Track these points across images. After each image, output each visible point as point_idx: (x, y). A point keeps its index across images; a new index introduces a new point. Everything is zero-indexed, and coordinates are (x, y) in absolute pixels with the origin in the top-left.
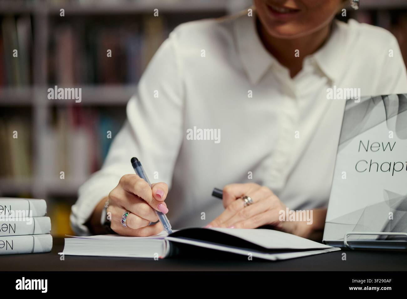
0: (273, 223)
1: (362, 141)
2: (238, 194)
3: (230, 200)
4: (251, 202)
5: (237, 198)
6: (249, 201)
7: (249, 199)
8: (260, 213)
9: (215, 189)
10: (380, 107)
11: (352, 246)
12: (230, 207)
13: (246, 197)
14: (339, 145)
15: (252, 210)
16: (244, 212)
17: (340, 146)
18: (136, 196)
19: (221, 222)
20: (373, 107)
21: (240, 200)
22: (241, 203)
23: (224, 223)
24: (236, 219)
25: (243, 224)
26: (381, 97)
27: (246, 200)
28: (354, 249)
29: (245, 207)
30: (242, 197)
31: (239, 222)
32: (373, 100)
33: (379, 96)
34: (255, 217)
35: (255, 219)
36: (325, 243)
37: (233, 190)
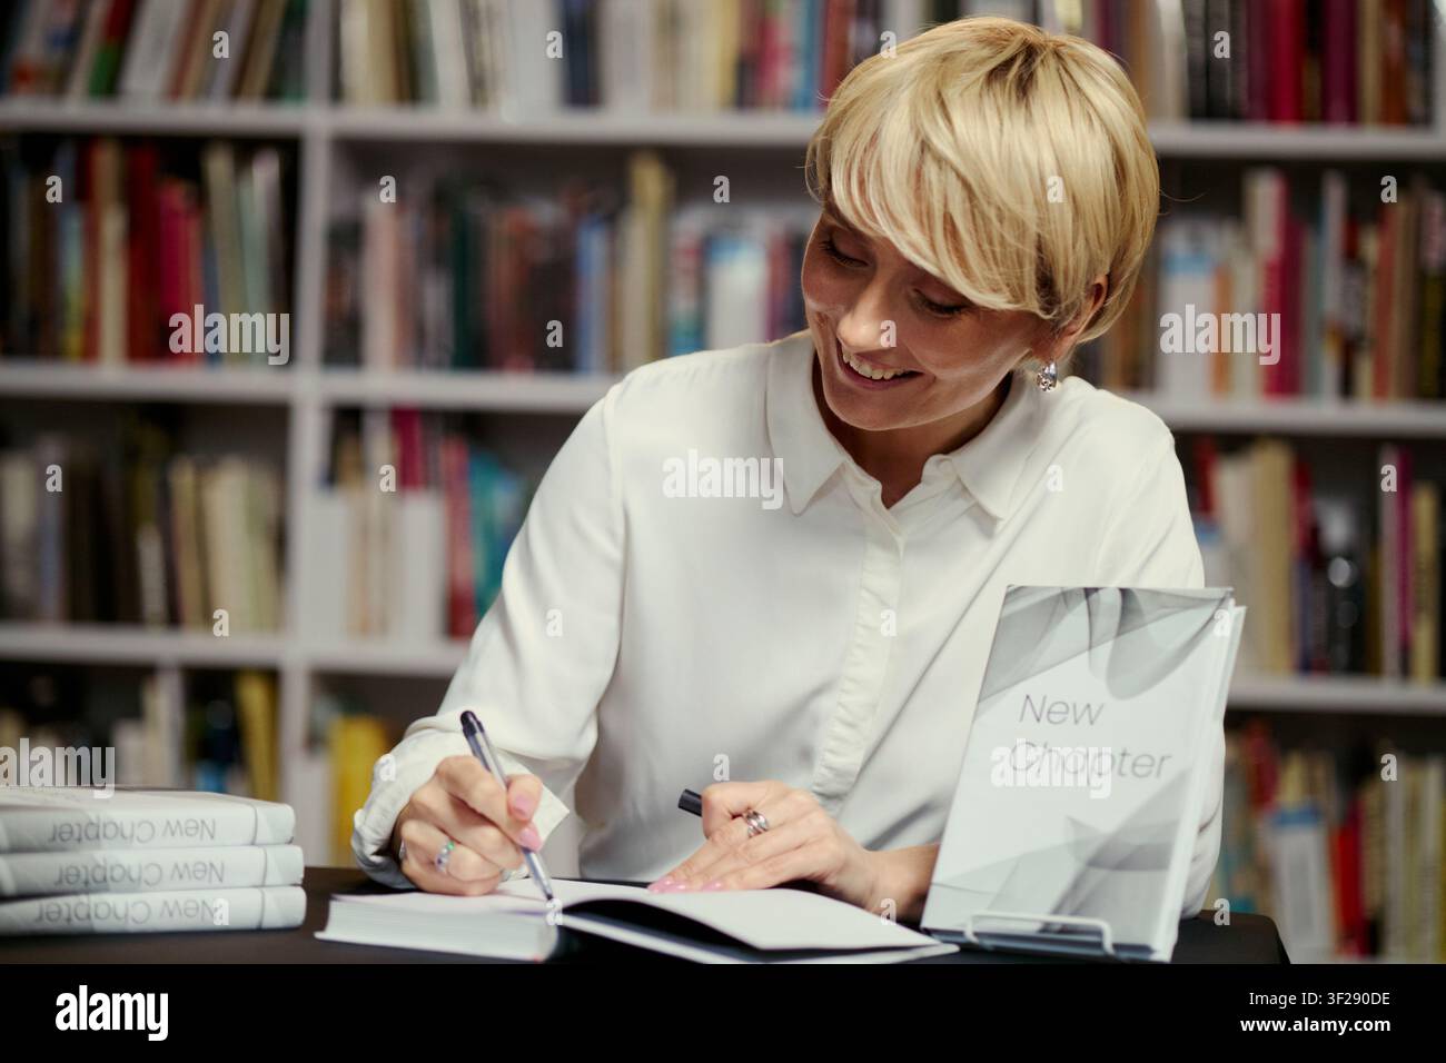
0: (813, 874)
1: (1031, 698)
2: (736, 808)
3: (718, 819)
4: (765, 826)
5: (734, 817)
6: (759, 825)
7: (762, 819)
8: (786, 852)
9: (687, 791)
10: (1077, 616)
11: (988, 943)
12: (717, 837)
13: (756, 815)
14: (979, 701)
15: (766, 844)
16: (746, 848)
17: (982, 705)
18: (473, 811)
19: (695, 870)
20: (1062, 616)
21: (739, 820)
22: (741, 828)
23: (699, 873)
24: (727, 866)
25: (742, 877)
26: (1083, 592)
27: (754, 823)
28: (992, 949)
29: (750, 837)
30: (745, 815)
31: (734, 872)
32: (1065, 597)
33: (1080, 589)
34: (770, 862)
35: (771, 865)
36: (928, 932)
37: (724, 797)
